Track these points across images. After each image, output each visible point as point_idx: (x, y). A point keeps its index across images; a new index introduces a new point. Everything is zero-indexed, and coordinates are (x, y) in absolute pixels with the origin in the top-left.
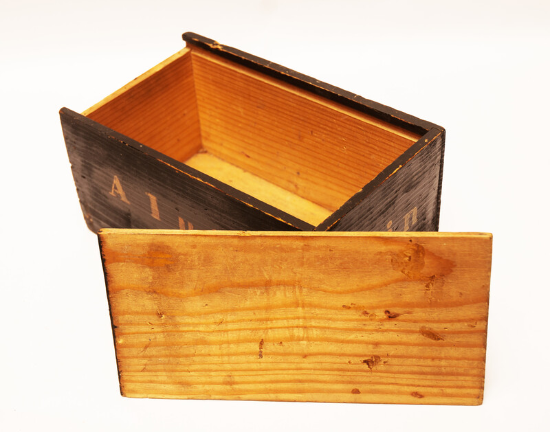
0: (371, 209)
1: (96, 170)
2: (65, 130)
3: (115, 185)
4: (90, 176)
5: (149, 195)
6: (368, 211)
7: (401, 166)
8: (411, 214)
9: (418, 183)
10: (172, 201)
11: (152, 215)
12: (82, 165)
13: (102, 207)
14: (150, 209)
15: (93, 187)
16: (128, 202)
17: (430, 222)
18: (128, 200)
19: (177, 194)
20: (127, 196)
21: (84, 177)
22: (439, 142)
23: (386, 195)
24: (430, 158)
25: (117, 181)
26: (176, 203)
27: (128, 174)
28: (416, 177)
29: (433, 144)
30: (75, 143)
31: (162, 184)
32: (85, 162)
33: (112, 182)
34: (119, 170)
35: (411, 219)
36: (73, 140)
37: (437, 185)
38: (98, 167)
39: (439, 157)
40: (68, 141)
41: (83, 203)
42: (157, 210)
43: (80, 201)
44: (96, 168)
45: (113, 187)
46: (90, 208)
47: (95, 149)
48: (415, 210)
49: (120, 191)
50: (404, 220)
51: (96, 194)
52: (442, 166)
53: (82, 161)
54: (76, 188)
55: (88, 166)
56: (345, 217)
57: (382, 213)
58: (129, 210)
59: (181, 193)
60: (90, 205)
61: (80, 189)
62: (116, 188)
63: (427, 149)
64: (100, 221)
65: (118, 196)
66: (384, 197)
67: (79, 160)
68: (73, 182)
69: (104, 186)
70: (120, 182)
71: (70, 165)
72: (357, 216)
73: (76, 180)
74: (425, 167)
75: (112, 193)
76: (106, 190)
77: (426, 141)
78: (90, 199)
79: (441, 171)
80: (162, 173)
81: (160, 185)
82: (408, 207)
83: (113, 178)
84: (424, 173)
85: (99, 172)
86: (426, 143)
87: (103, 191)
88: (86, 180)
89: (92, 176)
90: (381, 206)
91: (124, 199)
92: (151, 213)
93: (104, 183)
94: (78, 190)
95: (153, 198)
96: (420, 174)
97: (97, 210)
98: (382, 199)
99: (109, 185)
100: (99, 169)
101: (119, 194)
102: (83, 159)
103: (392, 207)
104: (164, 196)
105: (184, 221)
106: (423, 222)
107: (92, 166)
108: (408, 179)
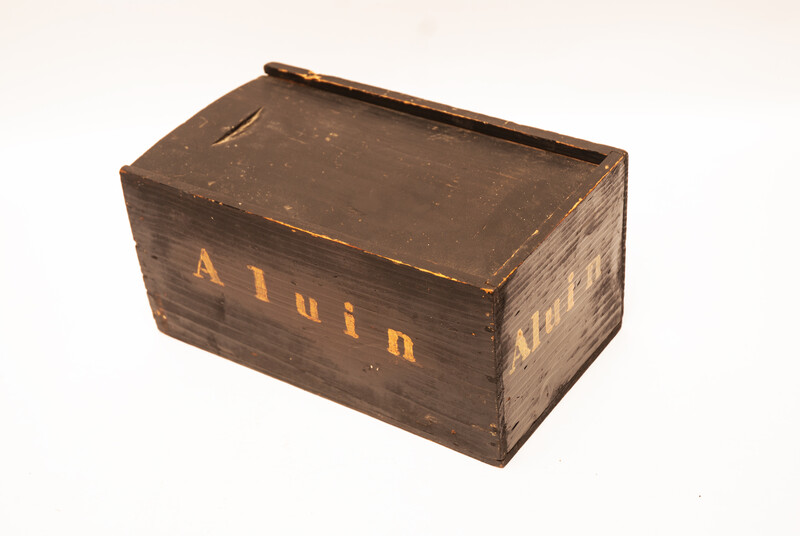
0: (550, 255)
1: (173, 245)
2: (128, 195)
3: (202, 262)
4: (164, 255)
5: (253, 268)
6: (548, 258)
7: (581, 200)
8: (594, 264)
9: (601, 222)
10: (286, 272)
11: (257, 296)
12: (154, 241)
13: (182, 296)
14: (254, 288)
15: (169, 269)
16: (222, 284)
17: (615, 276)
18: (222, 280)
19: (294, 261)
20: (219, 274)
21: (155, 258)
22: (622, 169)
23: (566, 238)
24: (613, 190)
25: (205, 257)
26: (292, 274)
27: (222, 244)
28: (599, 214)
29: (615, 171)
30: (143, 211)
31: (271, 250)
32: (158, 236)
33: (199, 258)
34: (208, 241)
35: (594, 271)
36: (141, 208)
37: (621, 227)
38: (177, 240)
39: (622, 189)
40: (133, 210)
41: (153, 295)
42: (264, 287)
43: (149, 293)
44: (174, 242)
45: (199, 266)
46: (163, 301)
47: (173, 216)
48: (598, 260)
49: (210, 270)
50: (586, 271)
51: (173, 280)
52: (625, 201)
53: (154, 236)
54: (141, 275)
55: (162, 241)
56: (523, 266)
57: (563, 260)
58: (223, 294)
59: (299, 259)
60: (162, 296)
61: (149, 275)
62: (203, 266)
63: (609, 177)
64: (178, 316)
65: (207, 277)
66: (564, 240)
67: (148, 235)
68: (138, 267)
69: (185, 266)
70: (211, 257)
71: (134, 243)
72: (535, 266)
73: (143, 263)
74: (608, 201)
75: (198, 275)
76: (188, 271)
77: (607, 167)
78: (164, 287)
79: (625, 208)
80: (272, 236)
81: (269, 252)
82: (590, 254)
83: (199, 252)
84: (607, 209)
85: (178, 247)
86: (608, 170)
87: (183, 273)
88: (158, 262)
89: (168, 254)
90: (562, 253)
91: (215, 279)
92: (256, 293)
93: (186, 262)
94: (145, 277)
95: (258, 273)
96: (602, 211)
97: (173, 302)
98: (561, 243)
99: (194, 262)
100: (179, 244)
101: (208, 274)
102: (153, 232)
103: (573, 254)
104: (274, 267)
105: (304, 297)
106: (608, 275)
107: (168, 240)
108: (589, 218)
